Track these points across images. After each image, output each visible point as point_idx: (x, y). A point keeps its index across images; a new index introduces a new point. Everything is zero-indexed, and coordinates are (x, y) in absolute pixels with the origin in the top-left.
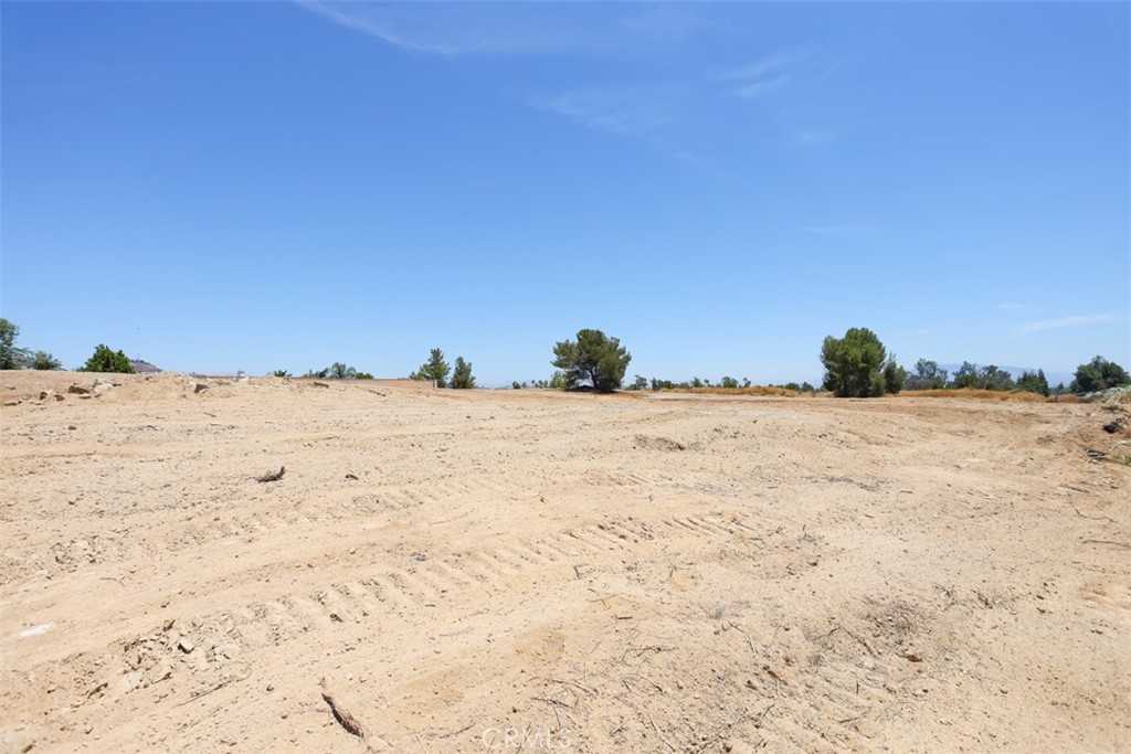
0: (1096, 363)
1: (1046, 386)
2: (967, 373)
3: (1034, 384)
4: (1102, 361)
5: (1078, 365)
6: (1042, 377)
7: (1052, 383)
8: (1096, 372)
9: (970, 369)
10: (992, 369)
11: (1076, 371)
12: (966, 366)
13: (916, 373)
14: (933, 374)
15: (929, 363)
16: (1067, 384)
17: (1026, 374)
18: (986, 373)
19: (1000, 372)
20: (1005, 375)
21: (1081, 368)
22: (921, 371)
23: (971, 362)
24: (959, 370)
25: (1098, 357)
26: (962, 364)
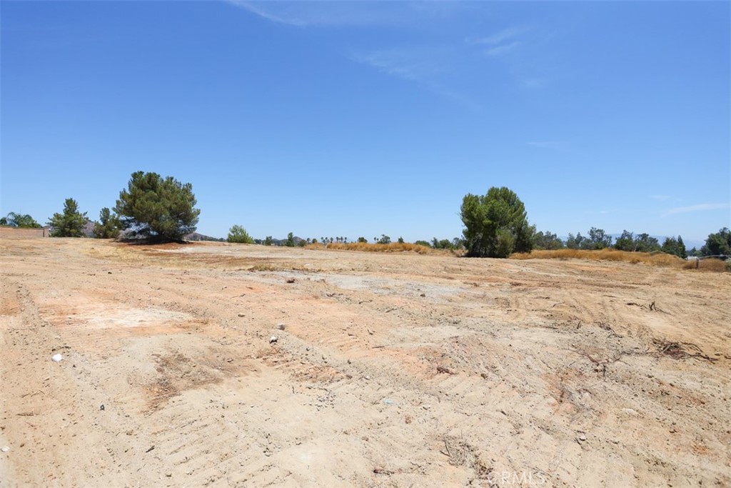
0: (723, 233)
1: (684, 249)
2: (626, 238)
3: (675, 247)
4: (727, 232)
5: (709, 234)
6: (680, 242)
7: (688, 248)
8: (722, 239)
9: (628, 236)
10: (644, 236)
11: (707, 238)
12: (625, 234)
13: (588, 237)
14: (601, 239)
15: (598, 230)
16: (698, 248)
17: (668, 239)
18: (640, 239)
19: (650, 238)
20: (654, 241)
21: (712, 236)
22: (593, 237)
23: (629, 231)
24: (620, 236)
25: (725, 229)
26: (622, 232)
